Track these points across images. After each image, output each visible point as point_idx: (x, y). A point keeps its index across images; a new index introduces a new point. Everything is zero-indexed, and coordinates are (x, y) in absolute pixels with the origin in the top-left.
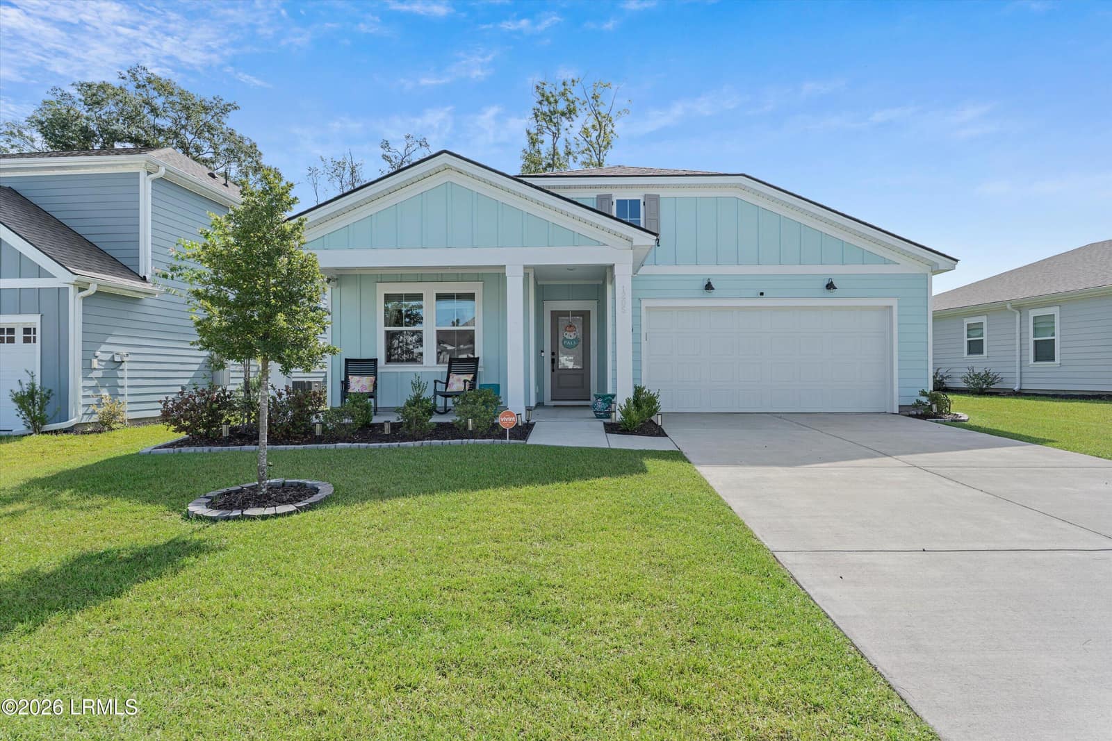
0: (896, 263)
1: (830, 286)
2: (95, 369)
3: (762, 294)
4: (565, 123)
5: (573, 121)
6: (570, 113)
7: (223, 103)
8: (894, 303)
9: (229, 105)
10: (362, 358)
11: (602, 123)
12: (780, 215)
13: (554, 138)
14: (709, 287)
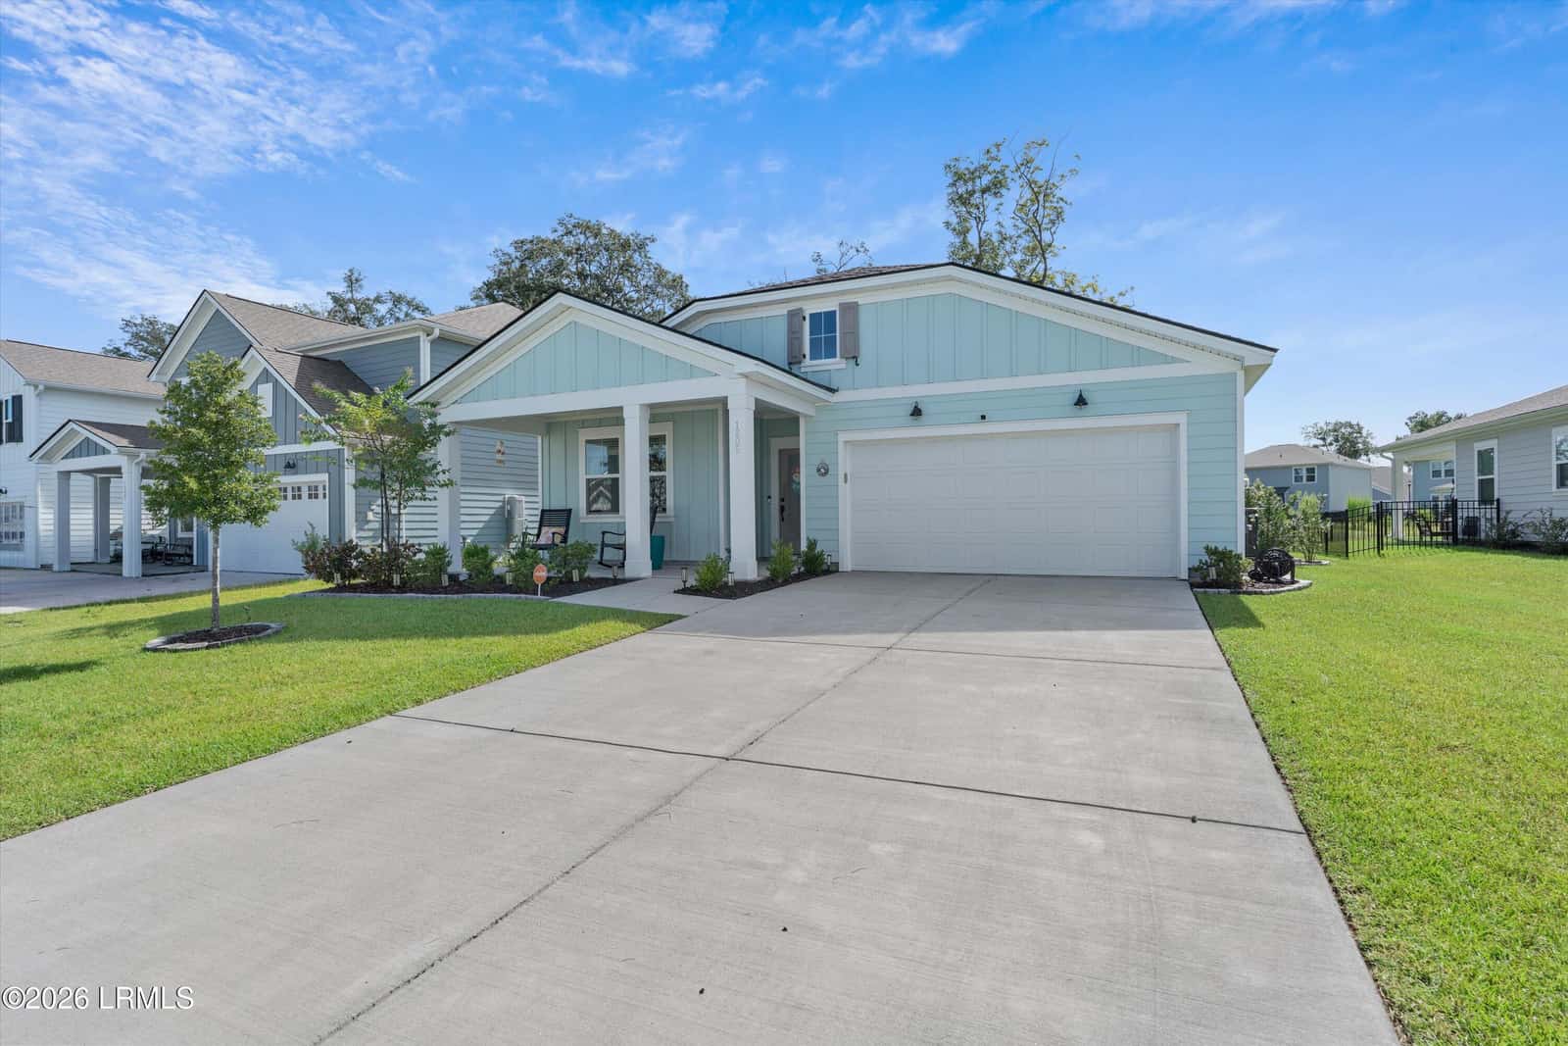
0: (1188, 362)
1: (1081, 401)
2: (370, 521)
3: (983, 417)
4: (990, 201)
5: (1002, 196)
6: (996, 187)
7: (641, 237)
8: (1181, 419)
9: (646, 239)
10: (552, 508)
11: (1041, 193)
12: (1010, 310)
13: (978, 223)
14: (917, 412)
